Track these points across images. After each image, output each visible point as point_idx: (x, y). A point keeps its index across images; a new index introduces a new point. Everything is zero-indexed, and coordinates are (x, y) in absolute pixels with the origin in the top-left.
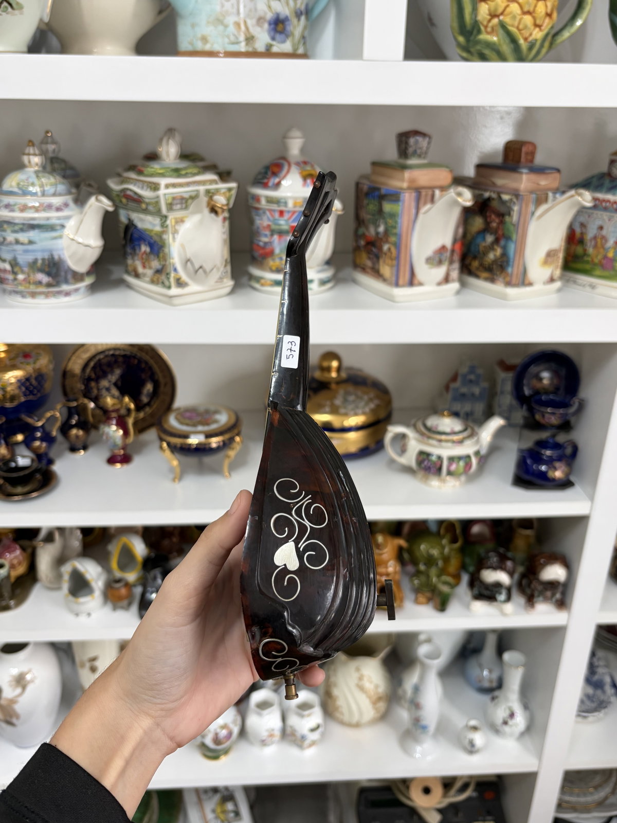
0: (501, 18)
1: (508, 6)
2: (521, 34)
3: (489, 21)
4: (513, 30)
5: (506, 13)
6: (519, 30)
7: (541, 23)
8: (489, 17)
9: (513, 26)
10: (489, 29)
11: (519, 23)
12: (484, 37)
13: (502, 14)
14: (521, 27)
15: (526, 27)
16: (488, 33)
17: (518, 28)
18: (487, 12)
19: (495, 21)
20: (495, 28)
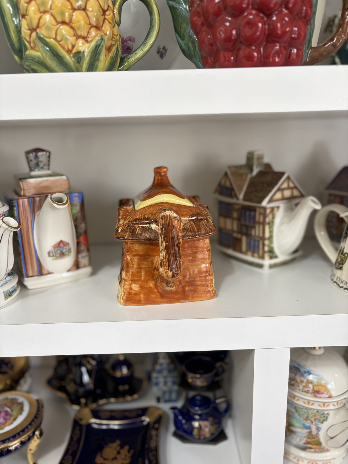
0: (38, 30)
1: (40, 18)
2: (60, 45)
3: (30, 36)
4: (52, 41)
5: (40, 25)
6: (58, 42)
7: (86, 35)
8: (29, 32)
9: (50, 38)
10: (32, 45)
11: (56, 34)
12: (30, 52)
13: (38, 26)
14: (59, 38)
15: (64, 38)
16: (32, 48)
17: (55, 39)
18: (27, 27)
19: (34, 35)
20: (36, 42)
